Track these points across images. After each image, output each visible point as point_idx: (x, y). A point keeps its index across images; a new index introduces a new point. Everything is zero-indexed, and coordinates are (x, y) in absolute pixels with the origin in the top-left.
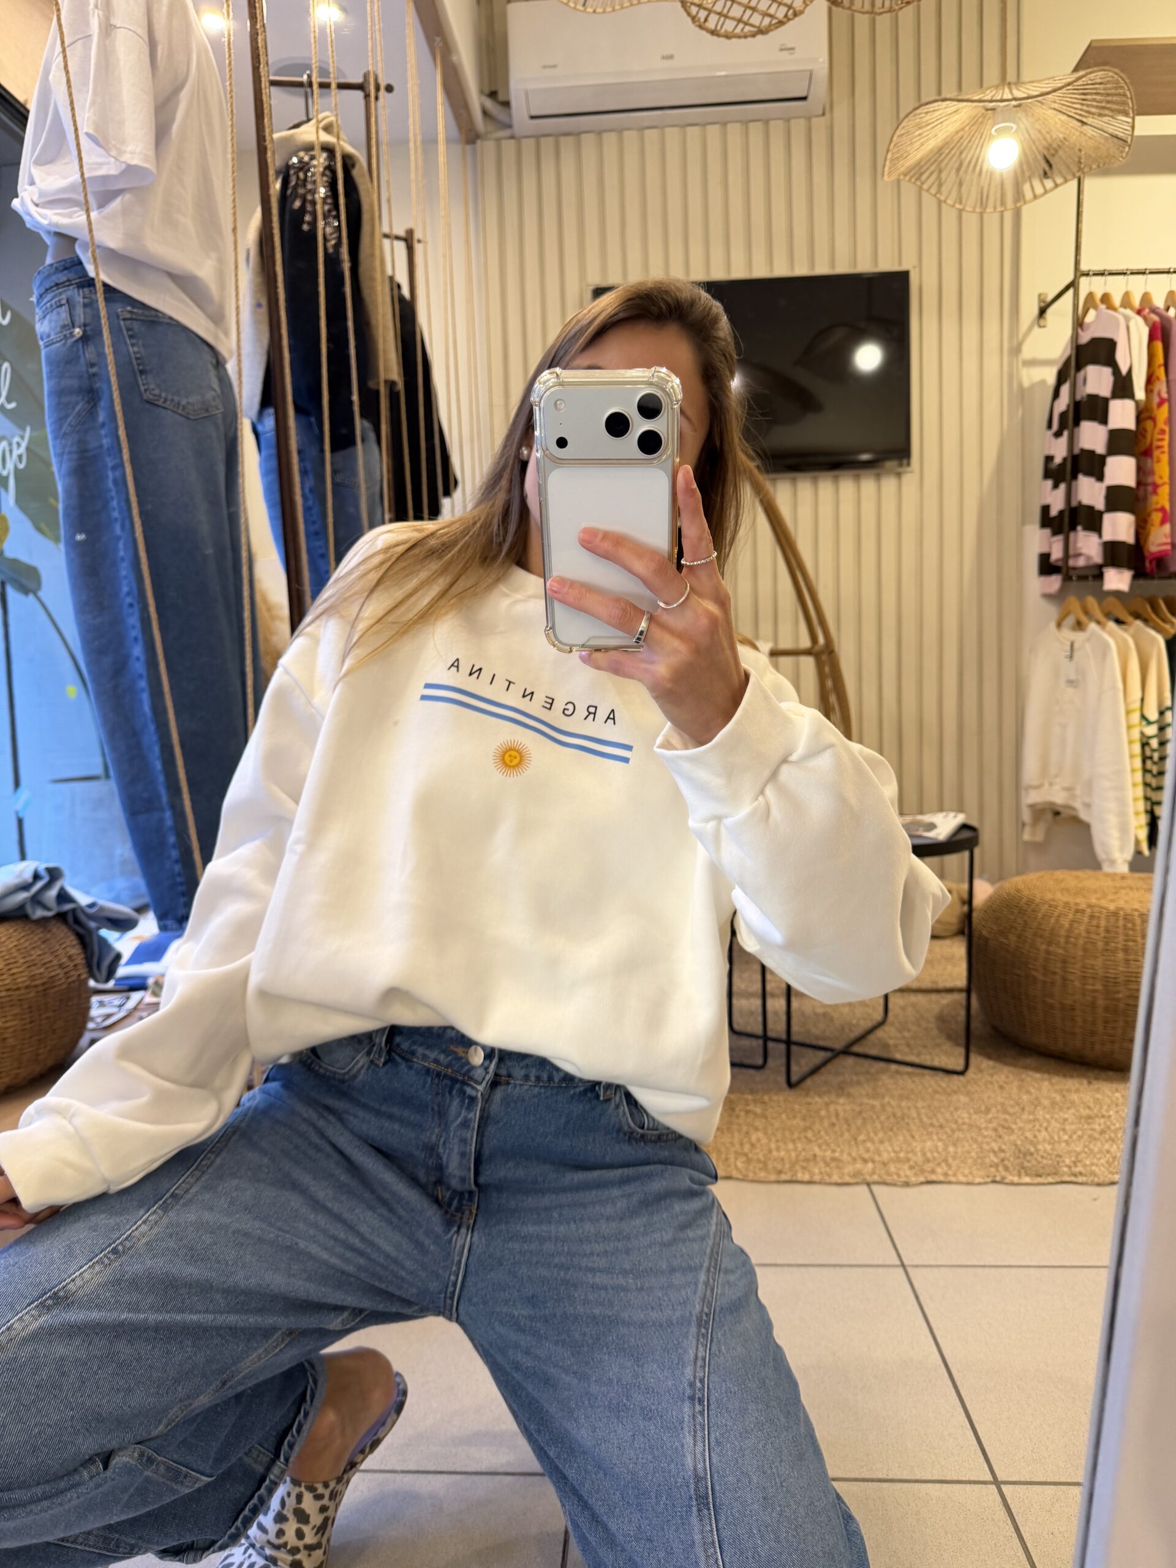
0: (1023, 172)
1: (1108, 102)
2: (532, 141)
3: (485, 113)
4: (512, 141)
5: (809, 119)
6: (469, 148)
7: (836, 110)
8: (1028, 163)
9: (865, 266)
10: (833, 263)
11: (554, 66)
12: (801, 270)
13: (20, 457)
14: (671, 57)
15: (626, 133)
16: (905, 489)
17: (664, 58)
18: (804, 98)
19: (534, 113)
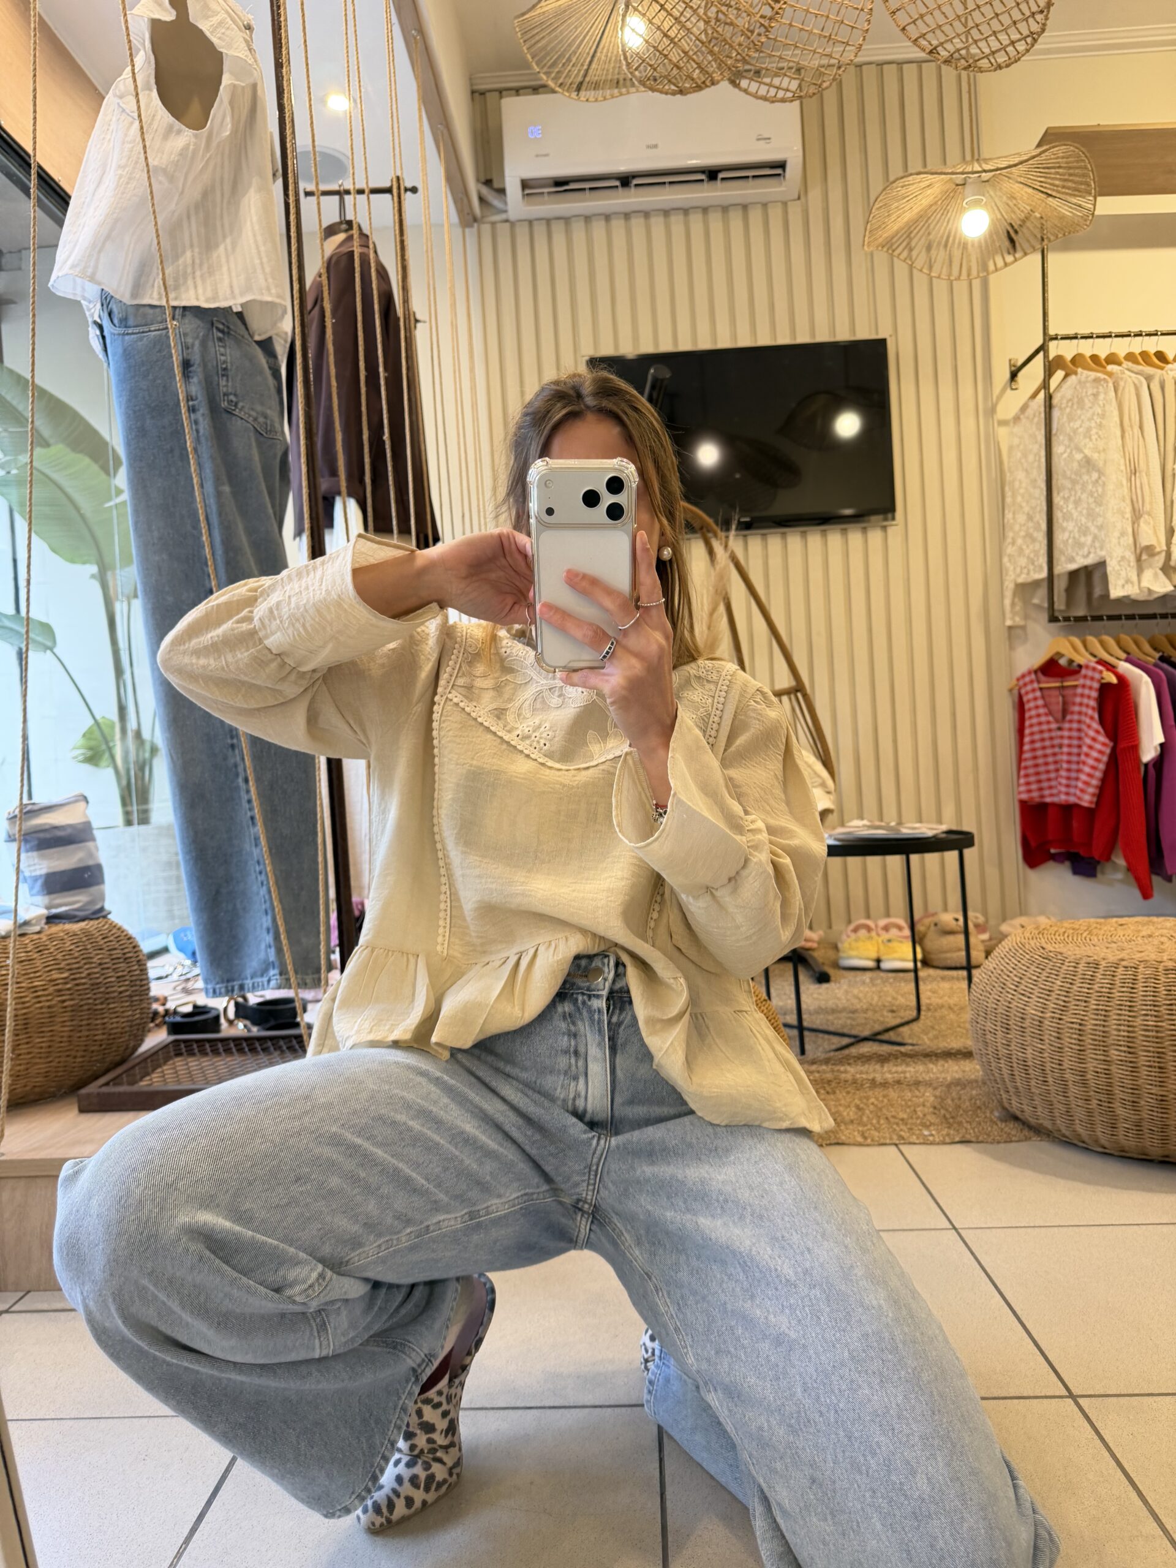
0: (993, 241)
1: (1070, 175)
2: (526, 223)
3: (481, 199)
4: (507, 224)
5: (785, 204)
6: (467, 230)
7: (811, 195)
8: (997, 233)
9: (843, 335)
10: (813, 334)
11: (546, 155)
12: (784, 339)
14: (656, 146)
16: (891, 541)
17: (648, 147)
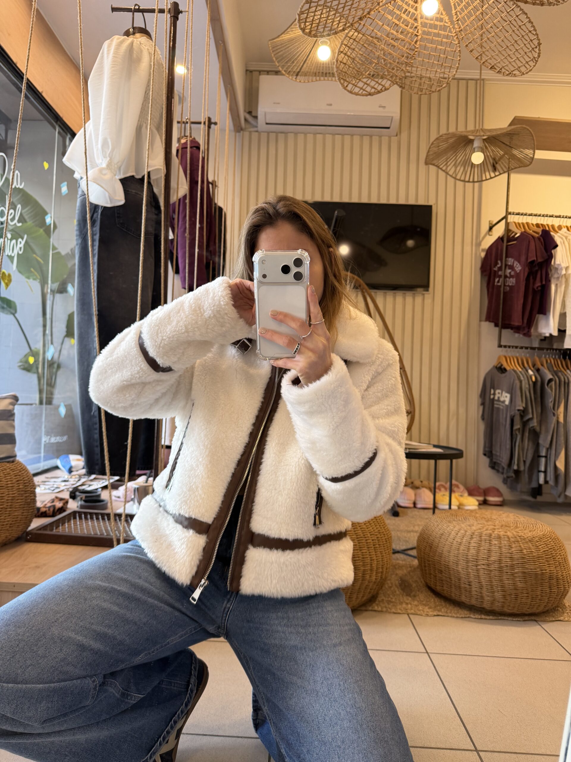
0: (485, 165)
2: (266, 134)
3: (246, 120)
4: (257, 133)
5: (390, 137)
6: (237, 134)
7: (402, 134)
8: (486, 162)
9: (412, 201)
10: (397, 199)
11: (279, 103)
13: (20, 248)
14: (331, 105)
15: (308, 135)
16: (426, 301)
17: (328, 105)
18: (389, 128)
19: (268, 122)
